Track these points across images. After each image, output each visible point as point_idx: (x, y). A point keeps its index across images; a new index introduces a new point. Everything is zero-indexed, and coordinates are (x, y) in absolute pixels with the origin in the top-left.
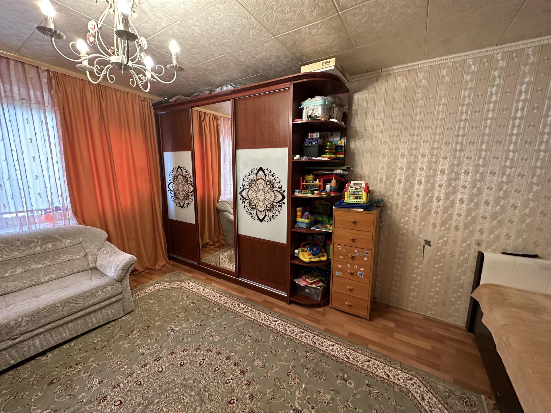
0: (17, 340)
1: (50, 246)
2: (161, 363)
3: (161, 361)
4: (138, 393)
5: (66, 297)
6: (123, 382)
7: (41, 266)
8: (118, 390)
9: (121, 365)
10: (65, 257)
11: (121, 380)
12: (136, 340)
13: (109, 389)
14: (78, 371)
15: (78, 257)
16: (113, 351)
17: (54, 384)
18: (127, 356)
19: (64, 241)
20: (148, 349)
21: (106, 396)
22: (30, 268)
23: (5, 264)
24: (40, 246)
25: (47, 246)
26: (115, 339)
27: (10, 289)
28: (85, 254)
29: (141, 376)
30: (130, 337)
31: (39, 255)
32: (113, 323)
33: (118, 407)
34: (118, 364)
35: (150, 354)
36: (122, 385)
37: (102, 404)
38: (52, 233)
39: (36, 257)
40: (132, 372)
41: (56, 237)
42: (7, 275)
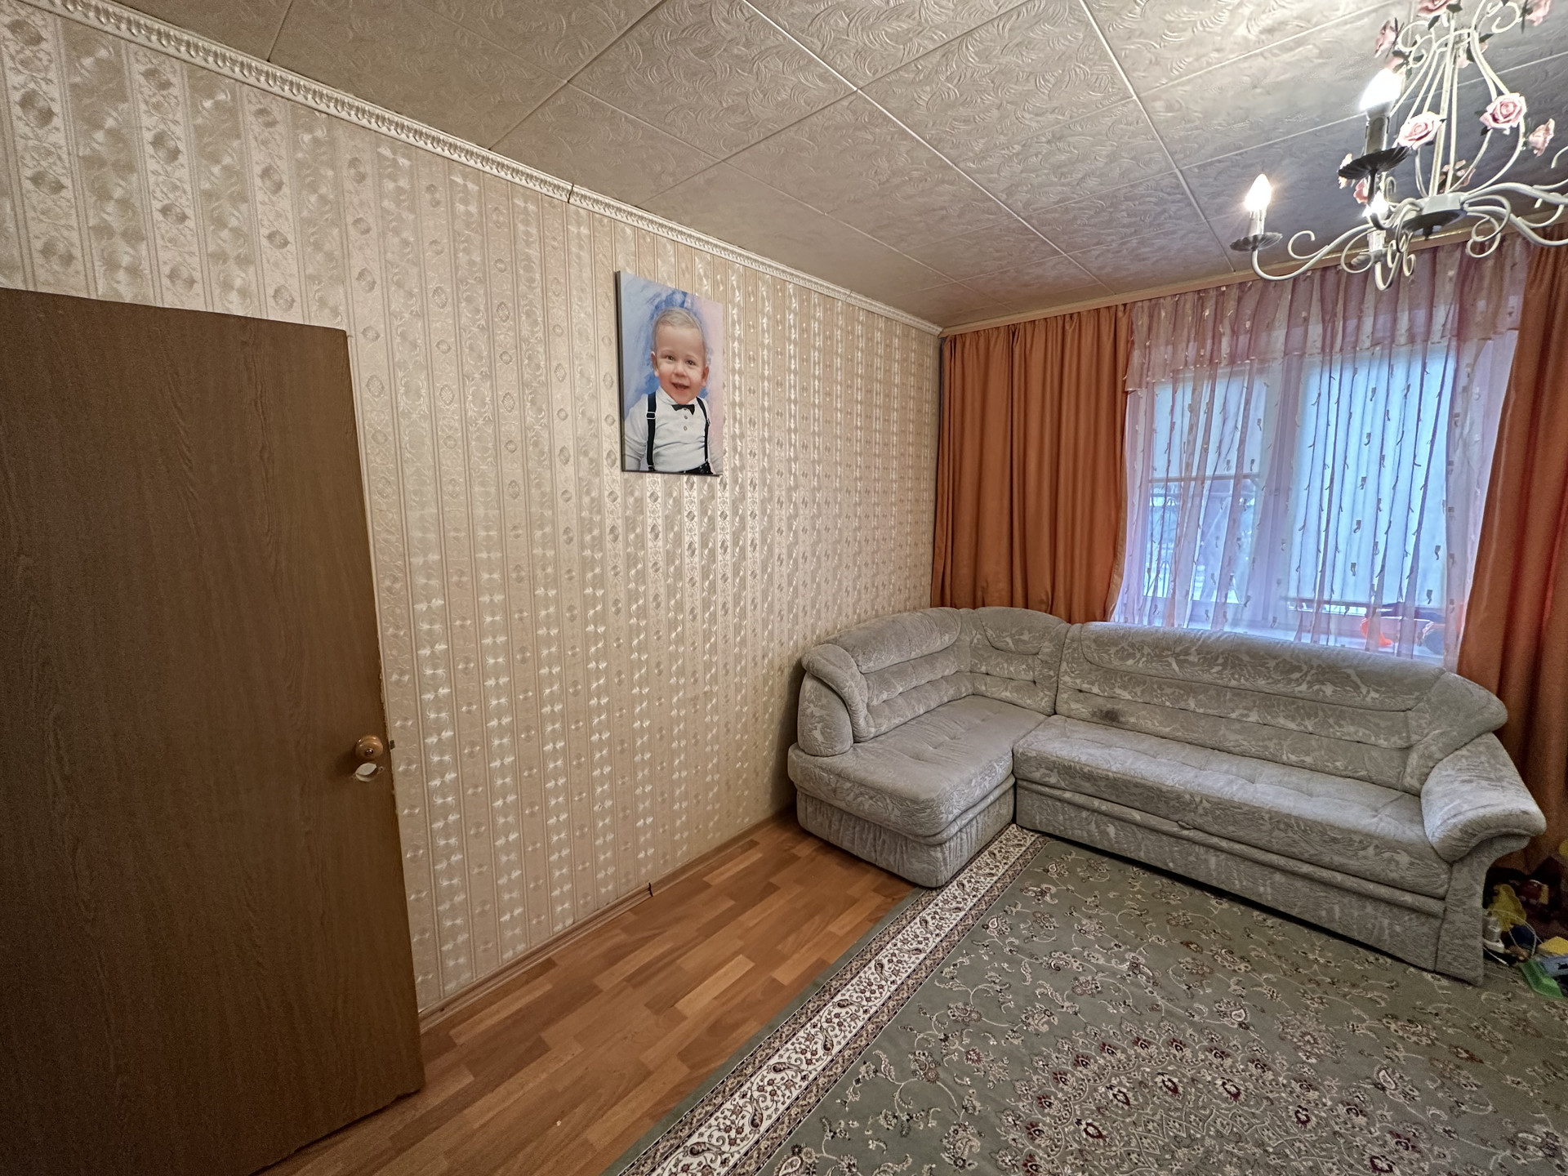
0: (1185, 833)
1: (1329, 690)
2: (1402, 1158)
3: (1405, 1154)
4: (1279, 1127)
5: (1286, 811)
6: (1276, 1074)
7: (1292, 725)
8: (1254, 1071)
9: (1308, 1048)
10: (1352, 729)
11: (1278, 1067)
12: (1400, 1046)
13: (1243, 1052)
14: (1234, 971)
15: (1382, 742)
16: (1322, 1007)
17: (1188, 950)
18: (1338, 1047)
19: (1364, 690)
20: (1406, 1095)
21: (1228, 1055)
22: (1273, 722)
23: (1239, 694)
24: (1309, 682)
25: (1323, 688)
26: (1354, 991)
27: (1227, 744)
28: (1405, 745)
29: (1323, 1114)
30: (1393, 1027)
31: (1301, 703)
32: (1389, 960)
33: (1225, 1094)
34: (1306, 1038)
35: (1394, 1107)
36: (1269, 1075)
37: (1211, 1056)
38: (1346, 664)
39: (1293, 703)
40: (1314, 1084)
41: (1349, 676)
42: (1233, 715)
